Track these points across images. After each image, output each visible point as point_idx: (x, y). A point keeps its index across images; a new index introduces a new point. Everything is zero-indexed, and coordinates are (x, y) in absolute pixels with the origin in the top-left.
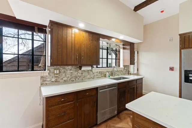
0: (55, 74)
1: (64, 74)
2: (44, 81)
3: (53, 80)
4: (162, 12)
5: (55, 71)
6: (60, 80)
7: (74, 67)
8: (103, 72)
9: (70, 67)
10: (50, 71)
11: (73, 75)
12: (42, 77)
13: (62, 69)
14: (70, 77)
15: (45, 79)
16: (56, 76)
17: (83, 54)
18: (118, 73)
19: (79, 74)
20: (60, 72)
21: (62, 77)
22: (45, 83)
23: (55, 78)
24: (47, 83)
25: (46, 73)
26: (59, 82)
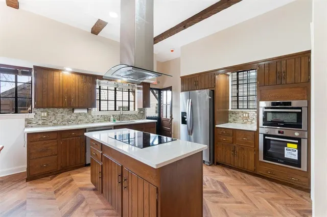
0: (42, 117)
1: (53, 118)
2: (28, 123)
3: (40, 122)
4: (172, 51)
5: (43, 114)
6: (48, 123)
7: (66, 109)
8: (107, 116)
9: (61, 110)
10: (36, 114)
11: (66, 119)
12: (27, 120)
13: (50, 111)
14: (61, 120)
15: (31, 122)
16: (43, 118)
17: (73, 97)
18: (129, 117)
19: (73, 118)
20: (48, 115)
21: (51, 120)
22: (30, 125)
23: (43, 121)
25: (31, 116)
26: (46, 125)
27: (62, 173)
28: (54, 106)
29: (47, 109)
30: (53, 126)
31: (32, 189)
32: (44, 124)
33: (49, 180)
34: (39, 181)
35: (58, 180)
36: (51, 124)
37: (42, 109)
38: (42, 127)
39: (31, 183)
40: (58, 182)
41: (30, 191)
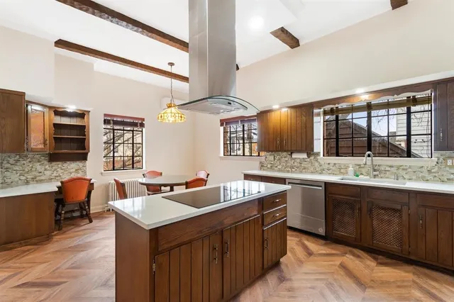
0: (270, 161)
1: (278, 162)
14: (285, 166)
20: (274, 159)
21: (277, 165)
23: (271, 165)
30: (278, 171)
32: (271, 169)
36: (276, 169)
37: (270, 153)
38: (270, 171)
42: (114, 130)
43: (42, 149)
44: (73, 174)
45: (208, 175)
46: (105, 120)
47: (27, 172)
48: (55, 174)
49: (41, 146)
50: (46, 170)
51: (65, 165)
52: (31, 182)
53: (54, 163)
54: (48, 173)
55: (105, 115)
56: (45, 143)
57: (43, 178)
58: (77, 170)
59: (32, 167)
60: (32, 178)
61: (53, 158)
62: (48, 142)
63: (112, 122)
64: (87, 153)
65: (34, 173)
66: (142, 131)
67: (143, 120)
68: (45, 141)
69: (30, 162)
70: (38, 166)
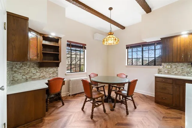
0: (167, 68)
1: (175, 69)
2: (160, 71)
3: (166, 72)
5: (168, 67)
7: (185, 64)
10: (164, 66)
12: (159, 69)
13: (173, 65)
14: (181, 72)
15: (161, 71)
16: (168, 69)
20: (171, 67)
21: (173, 71)
22: (161, 73)
23: (168, 71)
24: (162, 73)
25: (161, 67)
26: (170, 74)
27: (177, 109)
28: (173, 61)
29: (170, 63)
30: (174, 75)
31: (154, 108)
32: (168, 73)
33: (166, 109)
34: (160, 106)
35: (171, 112)
36: (173, 73)
37: (167, 64)
38: (167, 74)
39: (156, 105)
40: (170, 113)
41: (153, 108)
42: (71, 50)
43: (36, 59)
44: (51, 75)
45: (127, 76)
46: (67, 44)
47: (27, 74)
48: (42, 75)
49: (36, 58)
50: (37, 72)
51: (47, 69)
52: (29, 80)
53: (41, 68)
54: (38, 74)
55: (68, 41)
56: (37, 56)
57: (35, 77)
58: (53, 73)
59: (29, 71)
60: (30, 77)
61: (41, 65)
62: (39, 55)
63: (71, 45)
64: (60, 63)
65: (30, 74)
66: (84, 51)
67: (85, 45)
68: (38, 54)
69: (28, 67)
70: (33, 70)
